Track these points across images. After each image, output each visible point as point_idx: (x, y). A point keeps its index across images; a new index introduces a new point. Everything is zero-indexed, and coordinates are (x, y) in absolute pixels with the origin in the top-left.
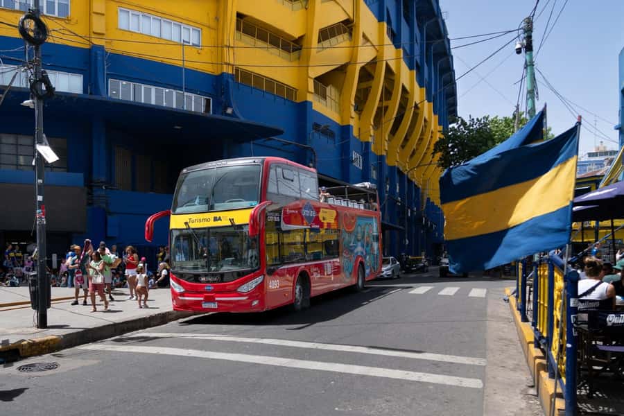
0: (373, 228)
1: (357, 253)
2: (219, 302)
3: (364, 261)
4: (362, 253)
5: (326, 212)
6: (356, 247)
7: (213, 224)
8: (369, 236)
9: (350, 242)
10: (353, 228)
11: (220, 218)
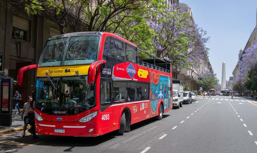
0: (168, 83)
1: (160, 97)
2: (66, 129)
3: (163, 101)
4: (162, 97)
5: (142, 71)
6: (159, 93)
7: (64, 74)
8: (166, 88)
9: (156, 91)
10: (158, 82)
11: (69, 70)
